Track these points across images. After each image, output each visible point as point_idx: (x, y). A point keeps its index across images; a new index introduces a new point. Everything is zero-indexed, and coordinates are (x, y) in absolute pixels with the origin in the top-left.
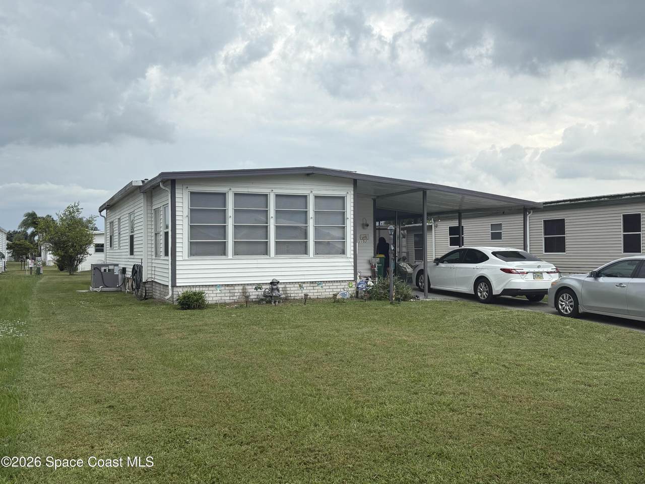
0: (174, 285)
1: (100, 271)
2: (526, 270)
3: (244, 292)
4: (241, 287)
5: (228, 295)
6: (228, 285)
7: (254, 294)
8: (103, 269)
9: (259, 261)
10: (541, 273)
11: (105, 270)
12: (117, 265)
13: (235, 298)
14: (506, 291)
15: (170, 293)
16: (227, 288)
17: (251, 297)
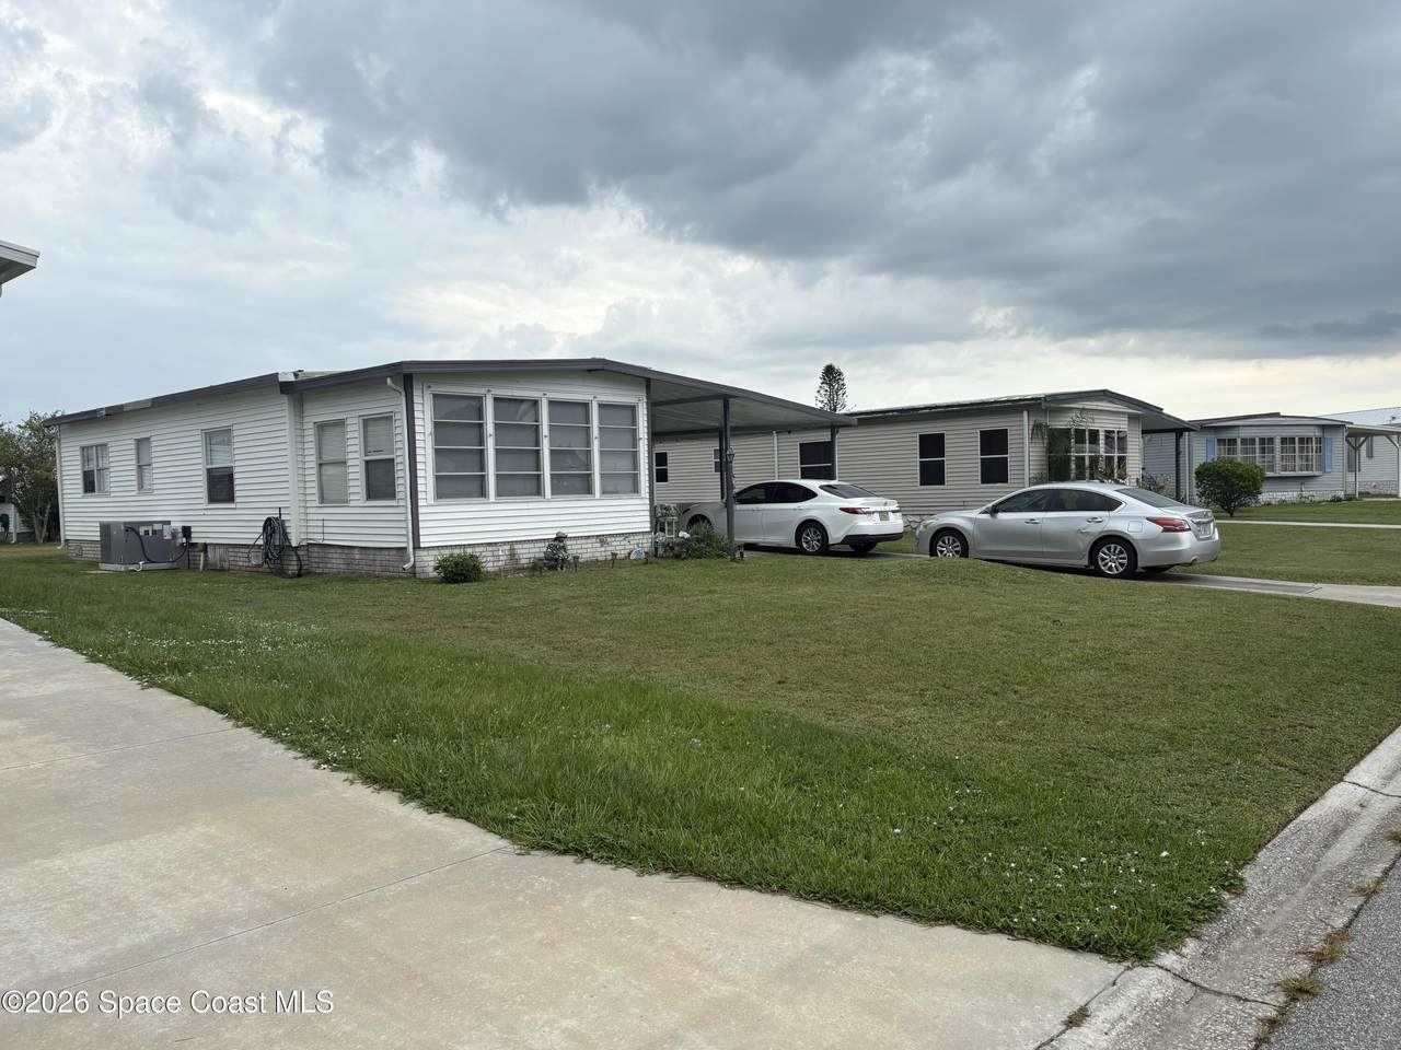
0: (417, 547)
1: (138, 533)
2: (872, 509)
3: (512, 555)
4: (508, 547)
5: (492, 559)
6: (490, 544)
7: (527, 555)
8: (142, 530)
9: (531, 505)
10: (887, 512)
11: (147, 532)
12: (168, 523)
13: (500, 564)
14: (849, 539)
15: (412, 559)
16: (489, 549)
17: (523, 561)
